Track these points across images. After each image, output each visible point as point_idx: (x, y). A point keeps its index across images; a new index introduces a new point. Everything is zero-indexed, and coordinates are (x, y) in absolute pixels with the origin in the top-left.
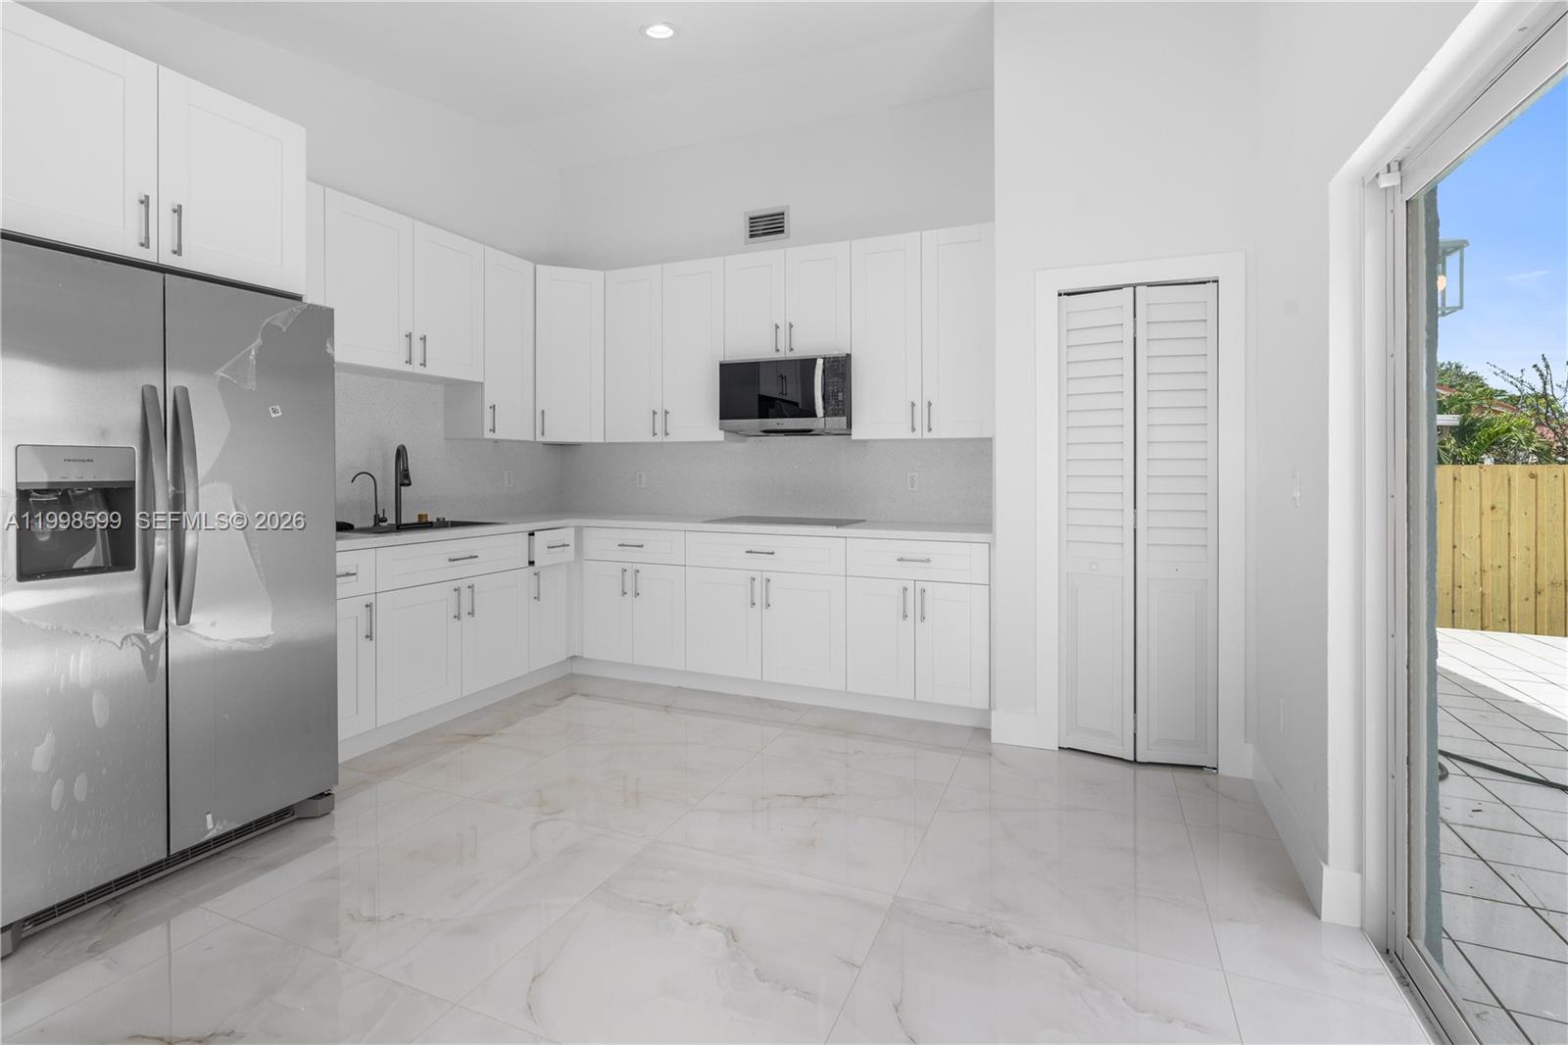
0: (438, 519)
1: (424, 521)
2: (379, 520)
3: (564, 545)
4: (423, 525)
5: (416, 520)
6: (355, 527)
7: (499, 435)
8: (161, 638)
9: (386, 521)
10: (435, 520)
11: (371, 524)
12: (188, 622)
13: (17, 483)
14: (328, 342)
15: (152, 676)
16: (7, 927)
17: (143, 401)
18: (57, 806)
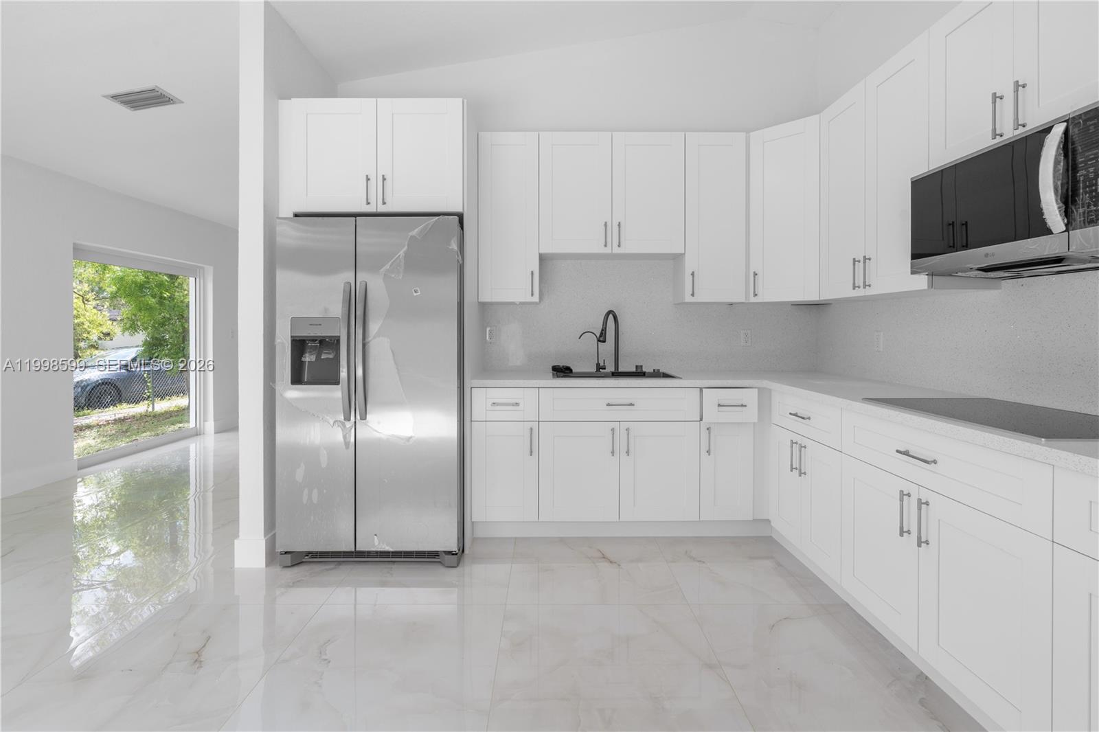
0: (654, 370)
1: (639, 370)
2: (599, 367)
3: (742, 406)
4: (639, 374)
5: (634, 370)
6: (574, 371)
7: (699, 298)
8: (352, 426)
9: (605, 369)
10: (652, 371)
11: (594, 370)
12: (365, 419)
13: (292, 337)
14: (452, 241)
15: (347, 444)
16: (286, 553)
17: (344, 291)
18: (305, 502)
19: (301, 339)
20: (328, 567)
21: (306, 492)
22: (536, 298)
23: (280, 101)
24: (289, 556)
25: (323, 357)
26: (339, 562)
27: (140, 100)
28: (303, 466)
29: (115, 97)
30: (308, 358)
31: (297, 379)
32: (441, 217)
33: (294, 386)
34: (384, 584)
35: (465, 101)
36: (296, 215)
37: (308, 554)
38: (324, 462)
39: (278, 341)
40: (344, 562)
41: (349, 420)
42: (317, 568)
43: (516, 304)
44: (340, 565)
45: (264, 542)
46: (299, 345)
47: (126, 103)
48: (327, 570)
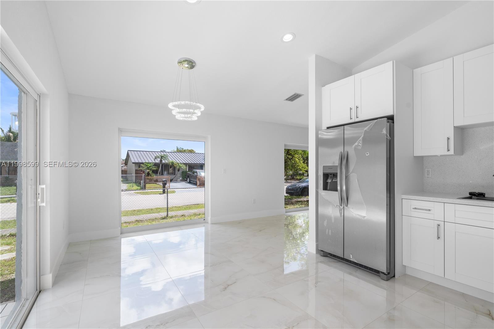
8: (343, 209)
12: (347, 206)
13: (323, 173)
14: (383, 130)
15: (341, 216)
16: (322, 251)
17: (340, 155)
18: (327, 234)
19: (327, 173)
20: (335, 261)
21: (327, 230)
22: (452, 152)
23: (322, 88)
24: (322, 252)
25: (334, 180)
26: (339, 261)
27: (293, 98)
28: (326, 221)
29: (287, 100)
30: (329, 181)
31: (325, 188)
32: (378, 119)
33: (324, 191)
34: (350, 274)
35: (394, 61)
36: (328, 128)
37: (330, 254)
38: (333, 221)
39: (319, 174)
40: (341, 261)
41: (342, 206)
42: (331, 260)
43: (438, 156)
44: (339, 262)
45: (315, 244)
46: (326, 176)
47: (289, 100)
48: (334, 262)
